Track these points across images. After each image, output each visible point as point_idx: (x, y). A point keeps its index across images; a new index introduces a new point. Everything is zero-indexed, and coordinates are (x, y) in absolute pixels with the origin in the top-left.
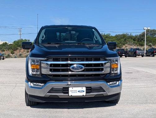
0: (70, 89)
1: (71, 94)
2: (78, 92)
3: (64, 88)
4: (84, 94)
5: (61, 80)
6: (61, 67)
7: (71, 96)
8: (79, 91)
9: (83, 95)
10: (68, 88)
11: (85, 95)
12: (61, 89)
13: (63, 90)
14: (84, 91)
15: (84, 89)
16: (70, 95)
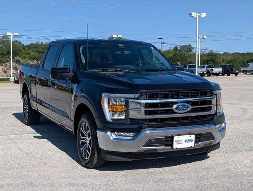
0: (176, 138)
1: (176, 145)
2: (185, 143)
3: (166, 137)
4: (192, 144)
5: (162, 127)
6: (160, 107)
7: (177, 148)
8: (186, 141)
9: (191, 147)
10: (172, 138)
11: (193, 146)
12: (163, 139)
13: (166, 141)
14: (192, 141)
15: (193, 137)
16: (175, 147)
